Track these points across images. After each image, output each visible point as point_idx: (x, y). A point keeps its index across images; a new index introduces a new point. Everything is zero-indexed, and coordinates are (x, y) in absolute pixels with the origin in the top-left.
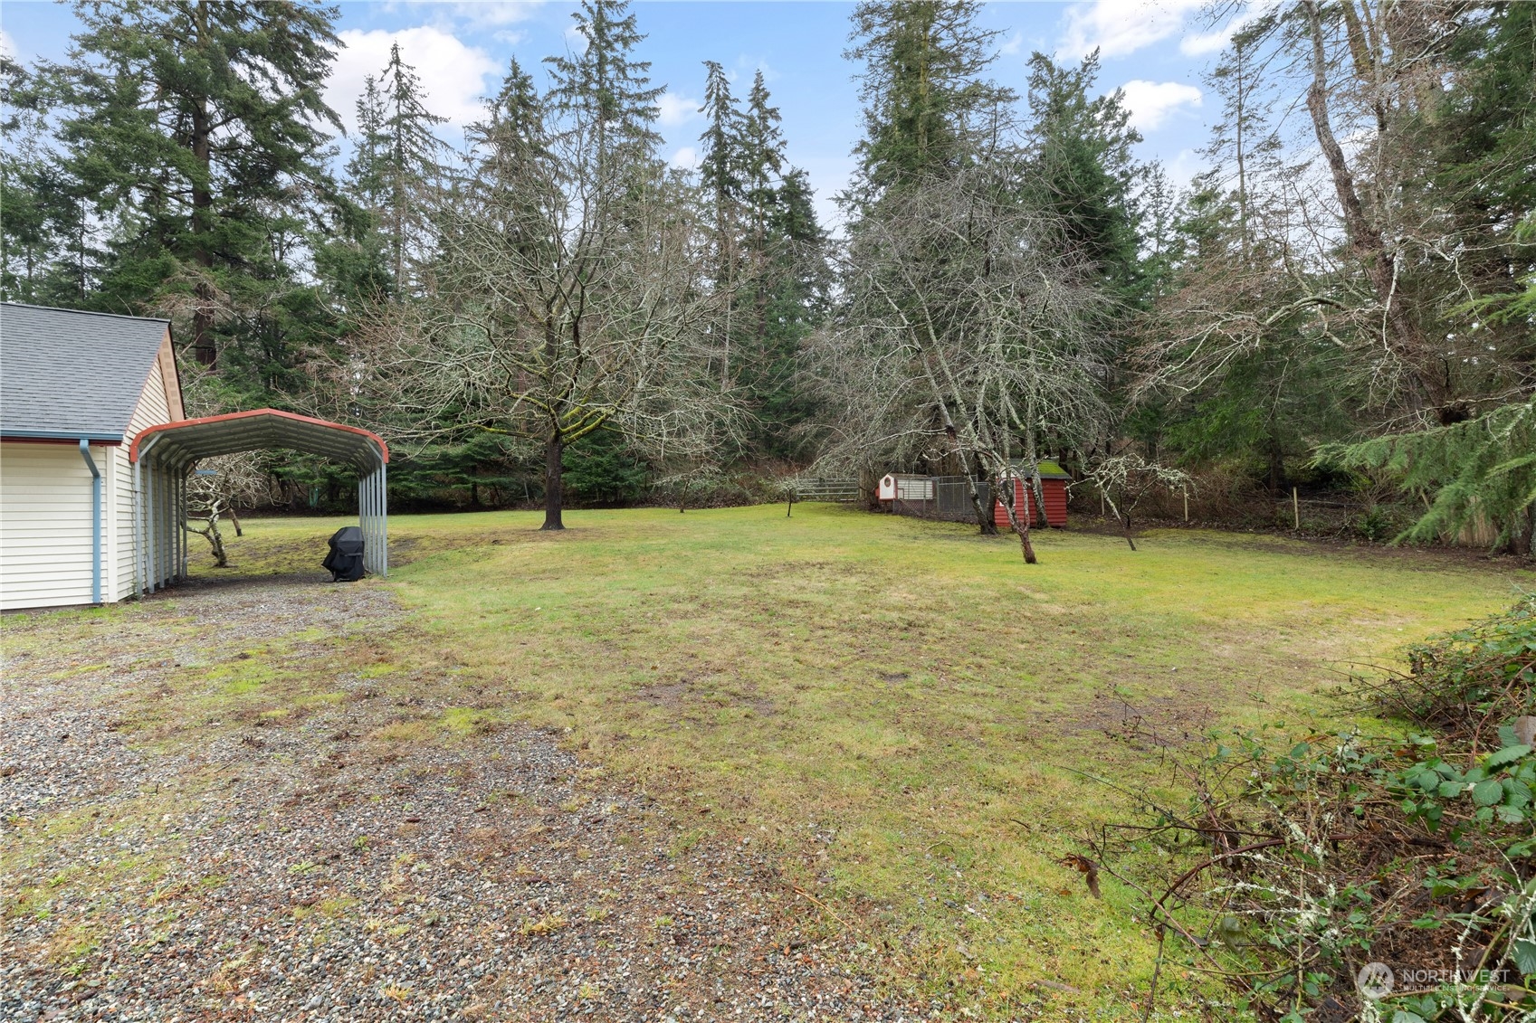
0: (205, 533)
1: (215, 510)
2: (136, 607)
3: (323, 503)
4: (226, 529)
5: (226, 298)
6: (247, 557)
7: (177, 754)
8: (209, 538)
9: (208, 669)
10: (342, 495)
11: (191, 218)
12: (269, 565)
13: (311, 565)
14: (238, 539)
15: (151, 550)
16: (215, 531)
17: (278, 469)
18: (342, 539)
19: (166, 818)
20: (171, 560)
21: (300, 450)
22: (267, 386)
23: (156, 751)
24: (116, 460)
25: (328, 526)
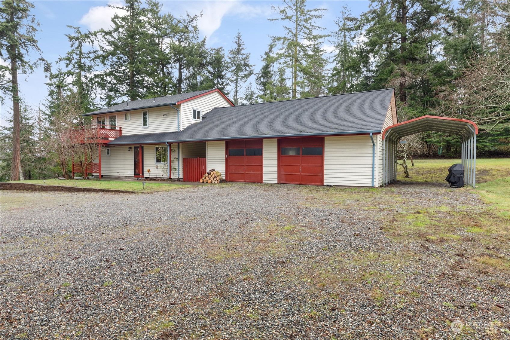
0: (402, 165)
1: (405, 156)
2: (383, 189)
3: (444, 153)
4: (409, 163)
5: (411, 75)
6: (415, 174)
7: (400, 243)
8: (403, 166)
9: (407, 215)
10: (452, 150)
11: (400, 48)
12: (423, 178)
13: (440, 179)
14: (413, 167)
15: (387, 170)
16: (405, 164)
17: (427, 140)
18: (455, 169)
19: (399, 265)
20: (392, 174)
21: (437, 131)
22: (424, 107)
23: (394, 240)
24: (379, 139)
25: (448, 163)
